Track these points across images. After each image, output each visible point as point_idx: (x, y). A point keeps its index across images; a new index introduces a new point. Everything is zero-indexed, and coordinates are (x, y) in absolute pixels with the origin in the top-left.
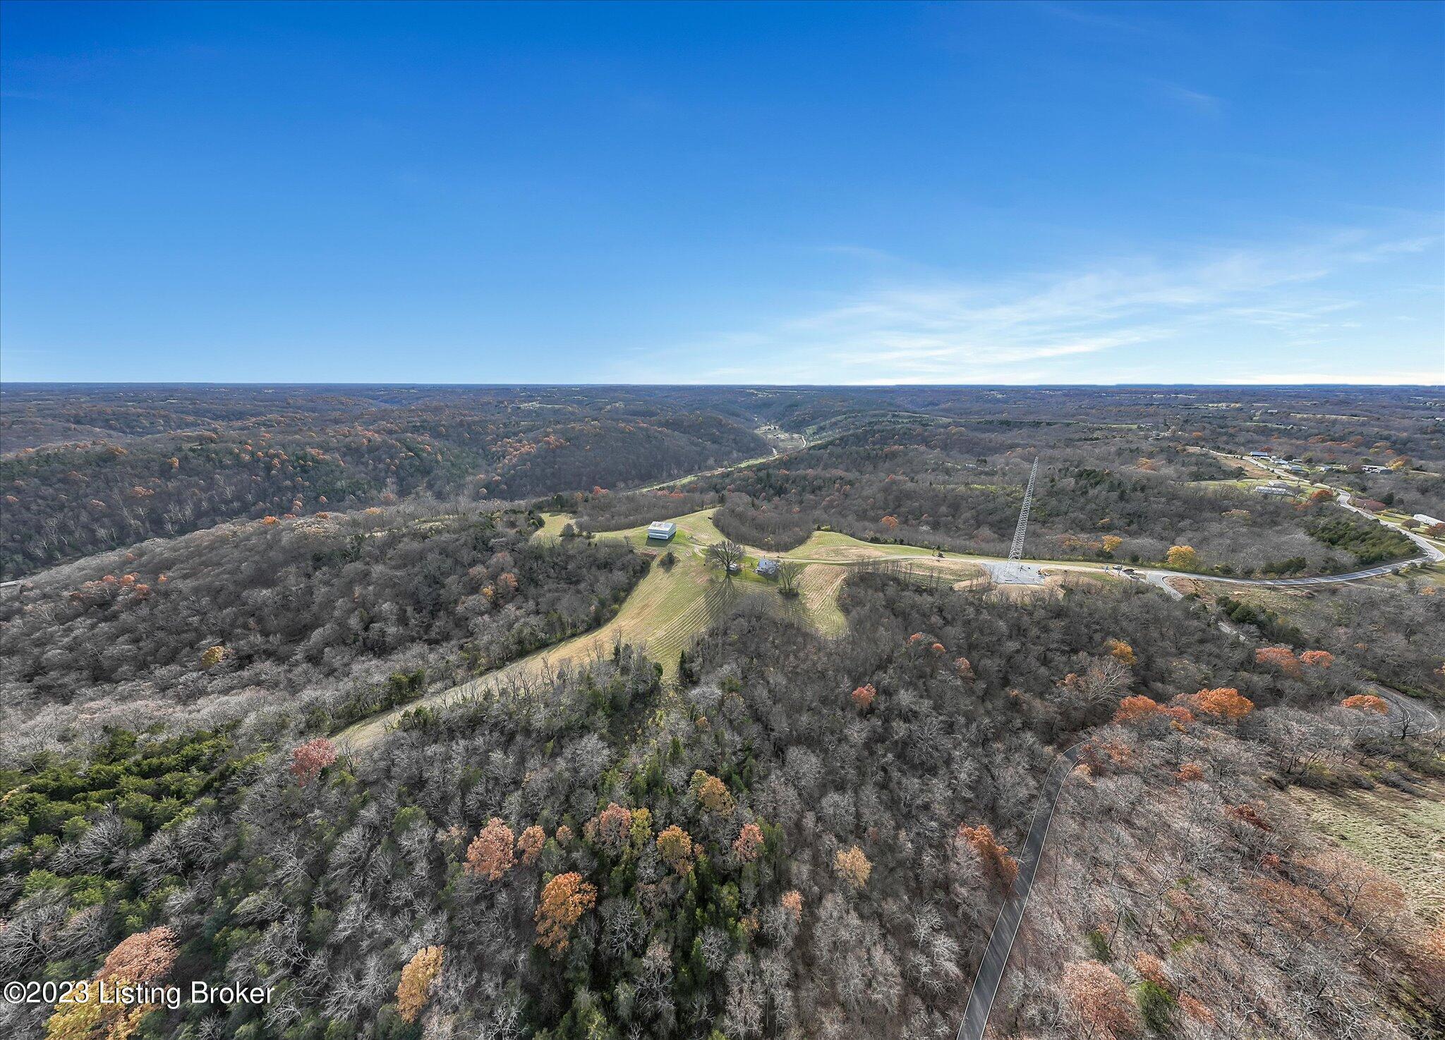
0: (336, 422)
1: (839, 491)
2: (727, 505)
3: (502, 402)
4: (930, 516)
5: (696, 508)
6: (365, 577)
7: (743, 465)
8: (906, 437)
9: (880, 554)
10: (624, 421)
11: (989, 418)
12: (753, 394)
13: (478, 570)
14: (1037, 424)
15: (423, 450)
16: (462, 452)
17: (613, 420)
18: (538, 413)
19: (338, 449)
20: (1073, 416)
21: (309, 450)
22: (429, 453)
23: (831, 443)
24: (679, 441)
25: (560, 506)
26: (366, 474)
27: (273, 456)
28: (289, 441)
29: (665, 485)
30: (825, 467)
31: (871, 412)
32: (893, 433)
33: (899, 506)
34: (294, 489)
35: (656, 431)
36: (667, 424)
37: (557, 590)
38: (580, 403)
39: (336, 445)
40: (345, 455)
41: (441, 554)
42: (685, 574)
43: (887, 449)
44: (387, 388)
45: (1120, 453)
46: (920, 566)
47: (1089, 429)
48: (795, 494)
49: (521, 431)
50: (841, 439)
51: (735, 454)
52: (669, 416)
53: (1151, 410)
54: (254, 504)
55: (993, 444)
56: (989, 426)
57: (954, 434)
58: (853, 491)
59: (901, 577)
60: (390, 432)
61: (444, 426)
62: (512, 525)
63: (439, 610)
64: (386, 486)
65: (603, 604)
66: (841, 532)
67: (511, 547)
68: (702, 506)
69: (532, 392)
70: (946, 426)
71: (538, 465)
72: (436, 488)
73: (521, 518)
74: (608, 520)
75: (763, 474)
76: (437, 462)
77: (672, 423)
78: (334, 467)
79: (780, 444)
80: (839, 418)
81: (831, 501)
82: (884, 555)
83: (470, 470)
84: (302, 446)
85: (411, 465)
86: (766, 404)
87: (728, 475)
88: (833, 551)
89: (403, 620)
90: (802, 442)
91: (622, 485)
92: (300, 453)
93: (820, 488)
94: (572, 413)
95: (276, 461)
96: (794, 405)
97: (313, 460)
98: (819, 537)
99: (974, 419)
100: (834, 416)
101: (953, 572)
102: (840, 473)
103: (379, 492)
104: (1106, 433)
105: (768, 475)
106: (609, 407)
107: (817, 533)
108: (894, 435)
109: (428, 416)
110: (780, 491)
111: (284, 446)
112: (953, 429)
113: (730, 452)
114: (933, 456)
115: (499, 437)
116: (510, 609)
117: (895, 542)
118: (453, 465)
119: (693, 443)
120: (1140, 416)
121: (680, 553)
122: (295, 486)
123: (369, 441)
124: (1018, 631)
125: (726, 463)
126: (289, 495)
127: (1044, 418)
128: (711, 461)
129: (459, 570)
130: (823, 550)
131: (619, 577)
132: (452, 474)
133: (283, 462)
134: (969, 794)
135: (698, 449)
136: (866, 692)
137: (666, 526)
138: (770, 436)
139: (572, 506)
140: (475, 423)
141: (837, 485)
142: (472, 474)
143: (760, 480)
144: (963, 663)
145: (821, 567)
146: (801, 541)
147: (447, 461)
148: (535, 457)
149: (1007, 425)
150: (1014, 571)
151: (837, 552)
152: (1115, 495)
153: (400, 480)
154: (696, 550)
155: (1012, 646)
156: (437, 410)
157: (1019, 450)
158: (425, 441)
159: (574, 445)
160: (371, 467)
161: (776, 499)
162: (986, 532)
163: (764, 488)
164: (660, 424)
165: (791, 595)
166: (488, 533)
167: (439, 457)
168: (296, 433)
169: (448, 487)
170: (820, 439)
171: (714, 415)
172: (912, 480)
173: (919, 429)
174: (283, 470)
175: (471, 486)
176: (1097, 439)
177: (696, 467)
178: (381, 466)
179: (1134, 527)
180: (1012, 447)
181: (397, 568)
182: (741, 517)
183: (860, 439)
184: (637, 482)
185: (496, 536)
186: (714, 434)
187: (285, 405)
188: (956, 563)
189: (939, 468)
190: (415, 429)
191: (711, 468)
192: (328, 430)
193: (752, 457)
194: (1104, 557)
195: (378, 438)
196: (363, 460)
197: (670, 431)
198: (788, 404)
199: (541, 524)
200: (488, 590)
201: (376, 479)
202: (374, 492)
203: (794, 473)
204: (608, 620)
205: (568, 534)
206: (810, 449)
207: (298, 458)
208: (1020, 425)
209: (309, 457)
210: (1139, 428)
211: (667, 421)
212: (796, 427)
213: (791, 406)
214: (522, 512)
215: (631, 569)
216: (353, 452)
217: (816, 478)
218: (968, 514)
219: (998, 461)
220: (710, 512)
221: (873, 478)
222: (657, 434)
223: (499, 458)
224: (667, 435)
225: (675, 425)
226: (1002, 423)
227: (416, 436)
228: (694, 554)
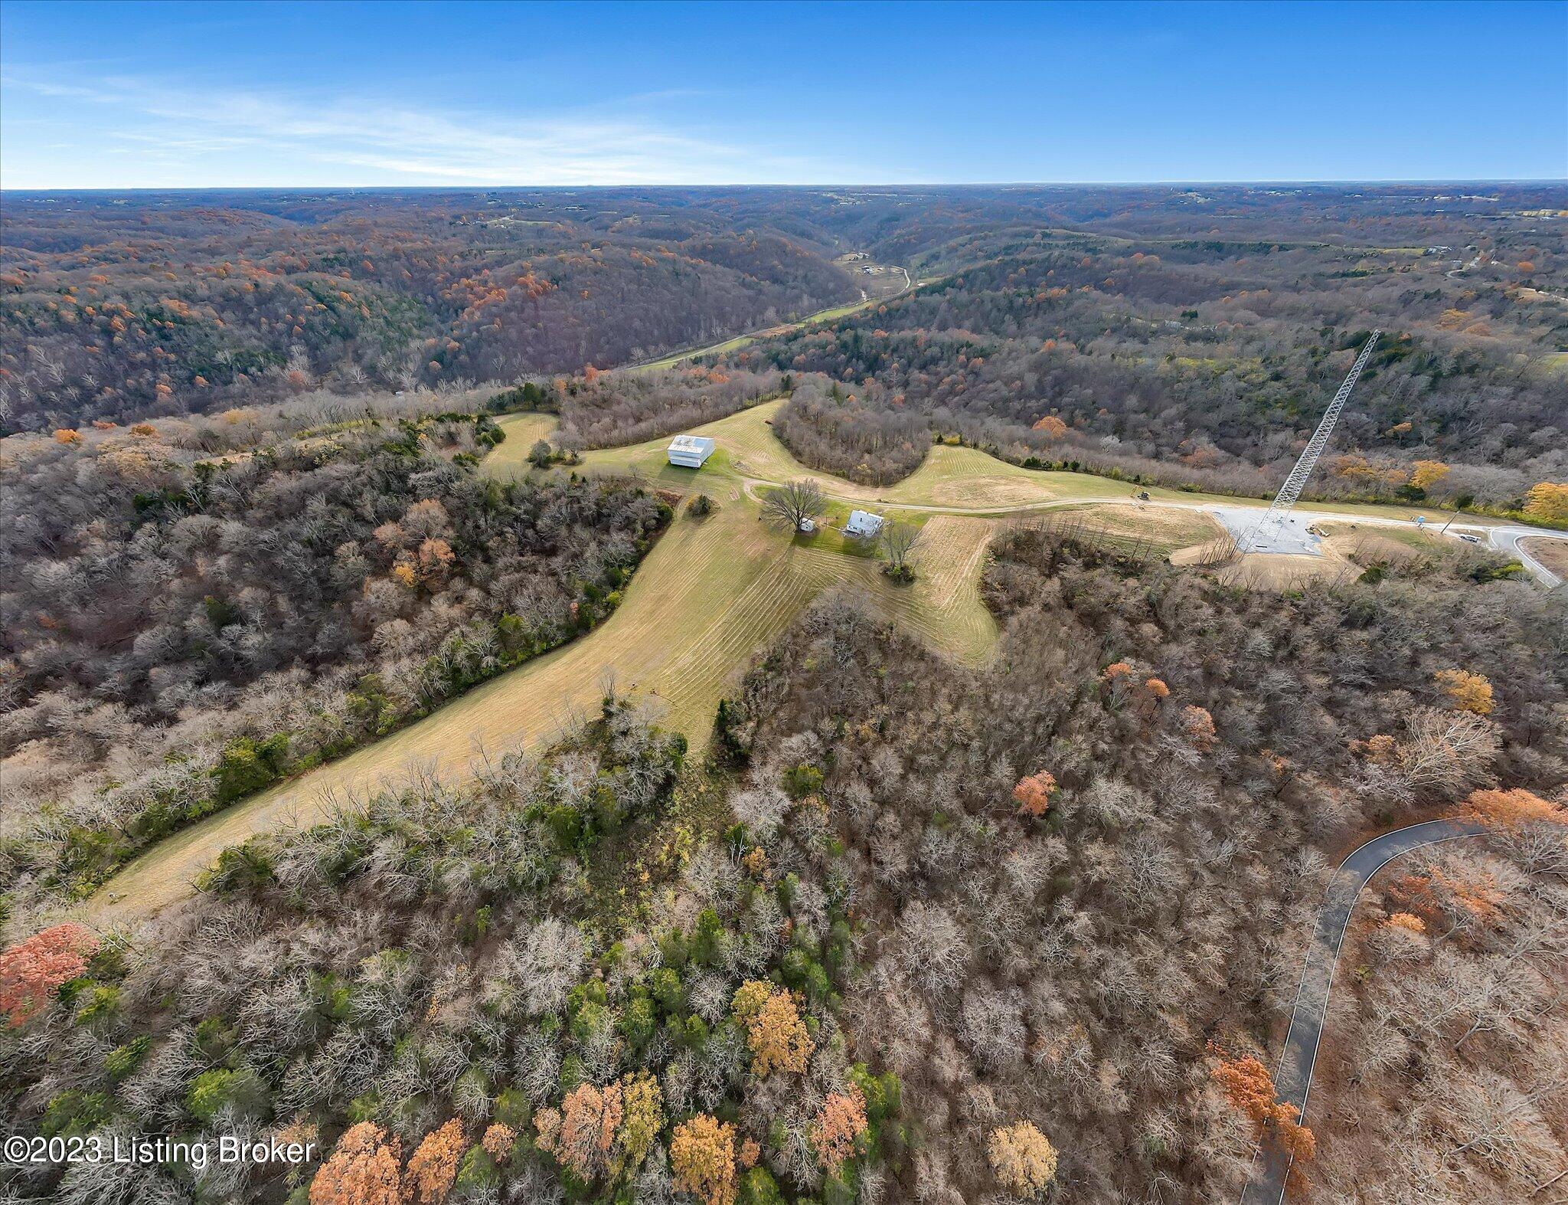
0: (213, 252)
1: (964, 366)
2: (798, 397)
3: (459, 217)
4: (1109, 412)
5: (747, 402)
6: (211, 543)
7: (818, 319)
8: (1067, 272)
9: (1046, 494)
10: (639, 247)
11: (1188, 238)
12: (832, 200)
13: (387, 532)
14: (1264, 249)
15: (339, 299)
16: (400, 301)
17: (623, 246)
18: (512, 236)
19: (210, 299)
20: (1318, 233)
21: (166, 302)
22: (350, 305)
23: (951, 283)
24: (722, 280)
25: (532, 401)
26: (259, 339)
27: (111, 314)
28: (136, 287)
29: (701, 353)
30: (943, 328)
31: (1010, 230)
32: (1047, 265)
33: (1060, 394)
34: (154, 366)
35: (687, 263)
36: (703, 253)
37: (519, 568)
38: (575, 217)
39: (207, 293)
40: (222, 309)
41: (328, 502)
42: (728, 536)
43: (1041, 294)
44: (292, 197)
45: (1406, 300)
46: (1112, 518)
47: (1346, 257)
48: (898, 371)
49: (486, 266)
50: (966, 276)
51: (806, 301)
52: (707, 238)
53: (1436, 221)
54: (100, 391)
55: (1199, 284)
56: (1191, 252)
57: (1140, 267)
58: (986, 368)
59: (1084, 540)
60: (290, 270)
61: (370, 258)
62: (451, 440)
63: (334, 600)
64: (292, 357)
65: (592, 595)
66: (975, 446)
67: (443, 488)
68: (757, 397)
69: (504, 199)
70: (1127, 252)
71: (512, 323)
72: (366, 360)
73: (465, 430)
74: (607, 431)
75: (848, 336)
76: (363, 319)
77: (712, 251)
78: (208, 330)
79: (872, 283)
80: (961, 240)
81: (954, 384)
82: (1051, 495)
83: (415, 331)
84: (154, 294)
85: (326, 325)
86: (851, 218)
87: (794, 337)
88: (968, 488)
89: (274, 620)
90: (906, 282)
91: (638, 352)
92: (152, 307)
93: (935, 361)
94: (565, 235)
95: (117, 321)
96: (894, 219)
97: (176, 319)
98: (942, 457)
99: (1166, 239)
100: (952, 237)
101: (1169, 531)
102: (964, 335)
103: (283, 368)
104: (1377, 264)
105: (857, 339)
106: (618, 224)
107: (938, 450)
108: (1048, 269)
109: (345, 242)
110: (874, 365)
111: (126, 296)
112: (1139, 258)
113: (799, 297)
114: (1110, 306)
115: (454, 276)
116: (441, 606)
117: (1065, 467)
118: (388, 323)
119: (744, 284)
120: (1421, 234)
121: (720, 494)
122: (154, 361)
123: (257, 285)
124: (1285, 648)
125: (792, 315)
126: (149, 375)
127: (1274, 238)
128: (771, 313)
129: (361, 531)
130: (951, 486)
131: (619, 543)
132: (389, 339)
133: (128, 324)
134: (1220, 982)
135: (751, 293)
136: (1037, 786)
137: (697, 444)
138: (857, 270)
139: (551, 401)
140: (416, 252)
141: (962, 358)
142: (419, 337)
143: (844, 346)
144: (1200, 718)
145: (951, 522)
146: (911, 467)
147: (377, 316)
148: (508, 309)
149: (1218, 250)
150: (1271, 530)
151: (976, 491)
152: (1423, 380)
153: (313, 350)
154: (747, 489)
155: (1279, 678)
156: (360, 231)
157: (1244, 296)
158: (340, 282)
159: (564, 289)
160: (265, 328)
161: (869, 381)
162: (1205, 447)
163: (849, 360)
164: (694, 252)
165: (902, 577)
166: (407, 461)
167: (366, 312)
168: (145, 273)
169: (383, 359)
170: (931, 275)
171: (775, 237)
172: (1082, 350)
173: (1086, 258)
174: (130, 336)
175: (418, 357)
176: (1364, 274)
177: (749, 322)
178: (280, 326)
179: (1453, 439)
180: (1230, 288)
181: (265, 523)
182: (817, 421)
183: (993, 278)
184: (662, 347)
185: (418, 468)
186: (774, 267)
187: (139, 225)
188: (1172, 513)
189: (1123, 330)
190: (328, 265)
191: (768, 325)
192: (196, 269)
193: (830, 305)
194: (1413, 497)
195: (269, 281)
196: (252, 316)
197: (709, 264)
198: (886, 216)
199: (498, 437)
200: (405, 570)
201: (276, 347)
202: (275, 369)
203: (896, 336)
204: (601, 621)
205: (541, 461)
206: (920, 292)
207: (151, 315)
208: (1240, 250)
209: (167, 315)
210: (1427, 254)
211: (704, 247)
212: (895, 255)
213: (889, 220)
214: (467, 419)
215: (639, 526)
216: (230, 301)
217: (929, 344)
218: (1171, 412)
219: (1212, 313)
220: (768, 411)
221: (1017, 343)
222: (689, 269)
223: (456, 311)
224: (703, 272)
225: (716, 254)
226: (1210, 246)
227: (327, 277)
228: (743, 496)
